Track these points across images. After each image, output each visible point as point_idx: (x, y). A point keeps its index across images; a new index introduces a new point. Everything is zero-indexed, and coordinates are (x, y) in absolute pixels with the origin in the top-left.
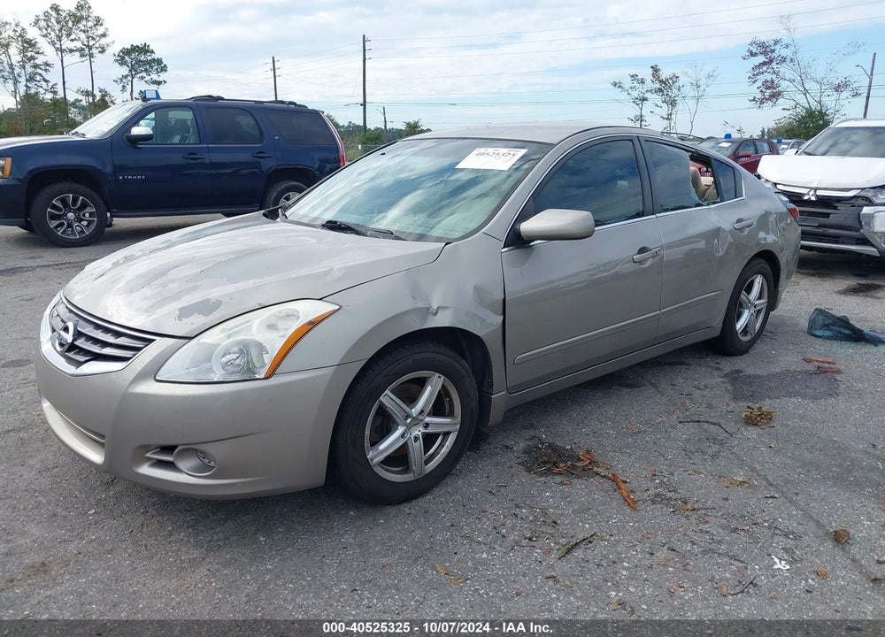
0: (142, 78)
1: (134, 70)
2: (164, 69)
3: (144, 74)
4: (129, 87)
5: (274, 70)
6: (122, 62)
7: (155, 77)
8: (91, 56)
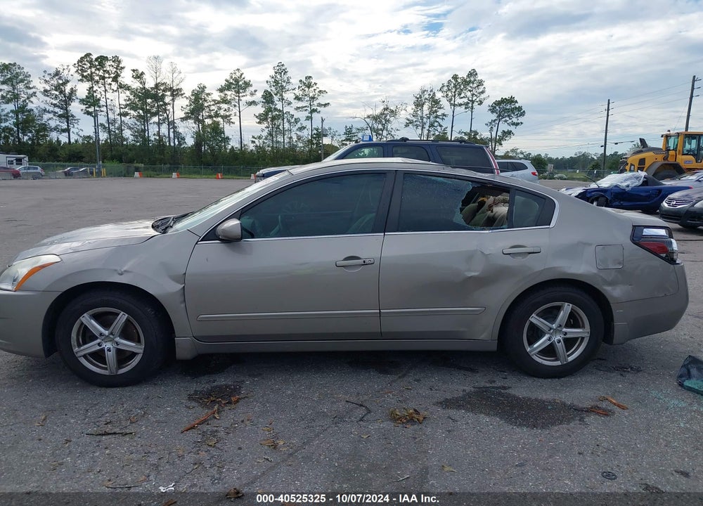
0: (506, 121)
1: (500, 117)
2: (523, 114)
3: (507, 119)
4: (495, 129)
5: (608, 110)
6: (493, 110)
7: (515, 120)
8: (472, 108)
